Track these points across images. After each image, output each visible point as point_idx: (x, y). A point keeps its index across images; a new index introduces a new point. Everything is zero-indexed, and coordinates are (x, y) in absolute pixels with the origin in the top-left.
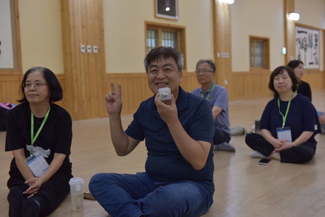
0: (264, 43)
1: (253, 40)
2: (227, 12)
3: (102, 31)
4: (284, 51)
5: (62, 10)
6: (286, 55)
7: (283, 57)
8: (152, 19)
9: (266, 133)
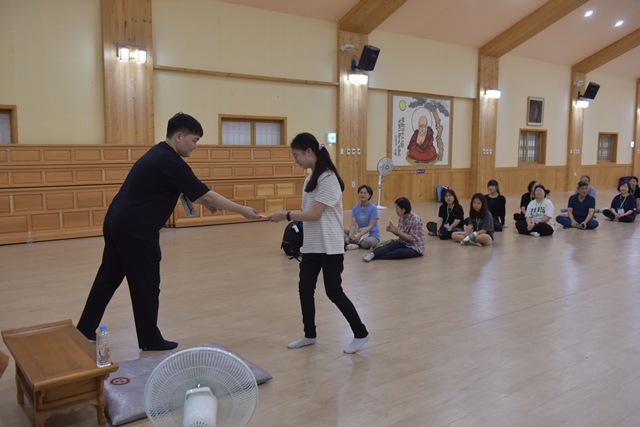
0: (612, 138)
1: (602, 136)
2: (581, 114)
3: (495, 139)
4: (632, 143)
5: (473, 126)
6: (634, 148)
7: (631, 150)
8: (525, 127)
9: (613, 210)
